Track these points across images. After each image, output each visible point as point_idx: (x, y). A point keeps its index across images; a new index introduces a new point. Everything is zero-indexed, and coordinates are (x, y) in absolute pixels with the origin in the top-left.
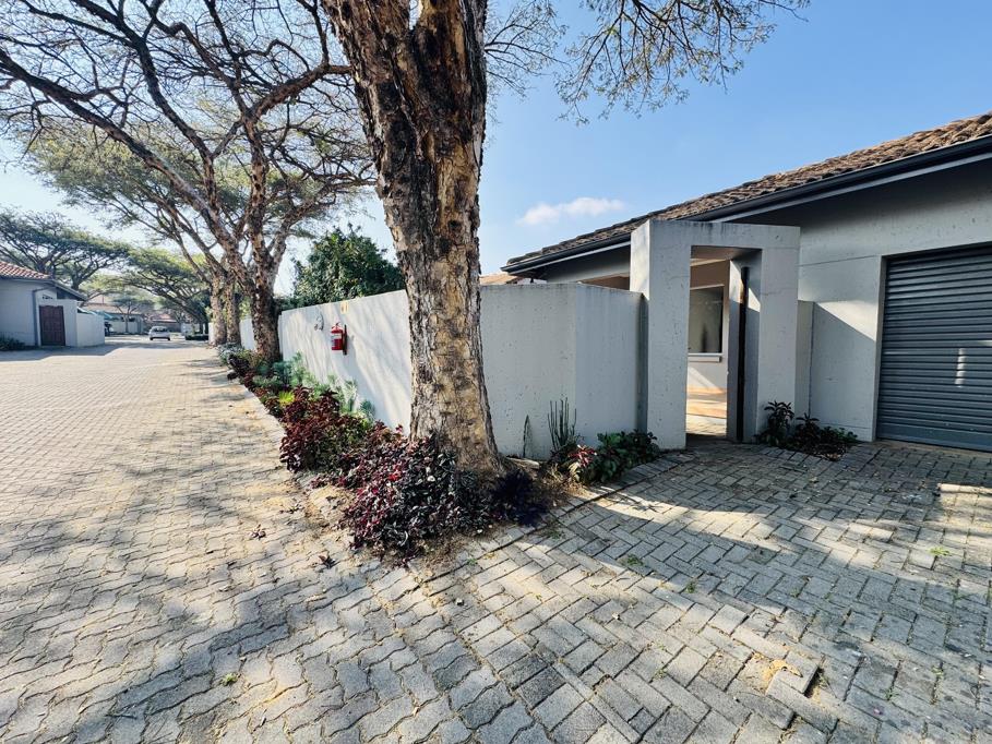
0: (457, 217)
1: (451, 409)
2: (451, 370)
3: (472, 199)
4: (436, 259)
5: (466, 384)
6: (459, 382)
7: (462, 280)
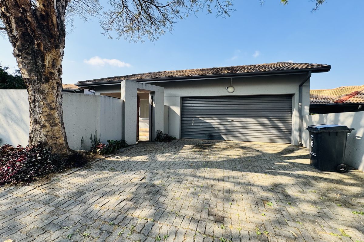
0: (53, 71)
1: (49, 134)
2: (49, 120)
3: (59, 66)
4: (43, 83)
5: (56, 125)
6: (53, 125)
7: (55, 91)
